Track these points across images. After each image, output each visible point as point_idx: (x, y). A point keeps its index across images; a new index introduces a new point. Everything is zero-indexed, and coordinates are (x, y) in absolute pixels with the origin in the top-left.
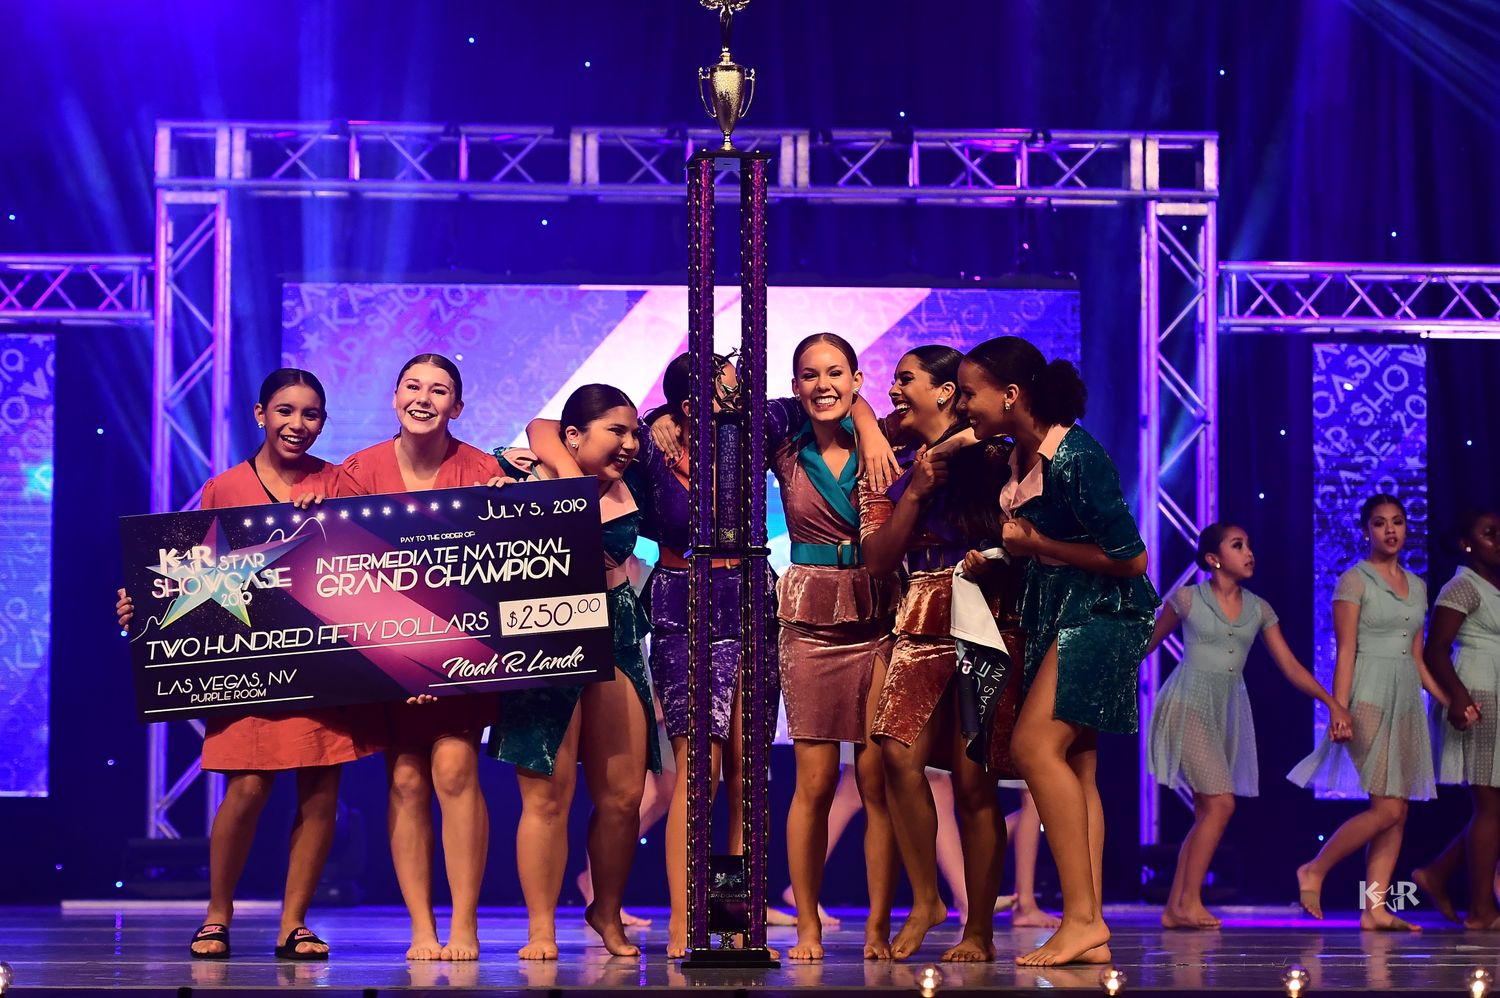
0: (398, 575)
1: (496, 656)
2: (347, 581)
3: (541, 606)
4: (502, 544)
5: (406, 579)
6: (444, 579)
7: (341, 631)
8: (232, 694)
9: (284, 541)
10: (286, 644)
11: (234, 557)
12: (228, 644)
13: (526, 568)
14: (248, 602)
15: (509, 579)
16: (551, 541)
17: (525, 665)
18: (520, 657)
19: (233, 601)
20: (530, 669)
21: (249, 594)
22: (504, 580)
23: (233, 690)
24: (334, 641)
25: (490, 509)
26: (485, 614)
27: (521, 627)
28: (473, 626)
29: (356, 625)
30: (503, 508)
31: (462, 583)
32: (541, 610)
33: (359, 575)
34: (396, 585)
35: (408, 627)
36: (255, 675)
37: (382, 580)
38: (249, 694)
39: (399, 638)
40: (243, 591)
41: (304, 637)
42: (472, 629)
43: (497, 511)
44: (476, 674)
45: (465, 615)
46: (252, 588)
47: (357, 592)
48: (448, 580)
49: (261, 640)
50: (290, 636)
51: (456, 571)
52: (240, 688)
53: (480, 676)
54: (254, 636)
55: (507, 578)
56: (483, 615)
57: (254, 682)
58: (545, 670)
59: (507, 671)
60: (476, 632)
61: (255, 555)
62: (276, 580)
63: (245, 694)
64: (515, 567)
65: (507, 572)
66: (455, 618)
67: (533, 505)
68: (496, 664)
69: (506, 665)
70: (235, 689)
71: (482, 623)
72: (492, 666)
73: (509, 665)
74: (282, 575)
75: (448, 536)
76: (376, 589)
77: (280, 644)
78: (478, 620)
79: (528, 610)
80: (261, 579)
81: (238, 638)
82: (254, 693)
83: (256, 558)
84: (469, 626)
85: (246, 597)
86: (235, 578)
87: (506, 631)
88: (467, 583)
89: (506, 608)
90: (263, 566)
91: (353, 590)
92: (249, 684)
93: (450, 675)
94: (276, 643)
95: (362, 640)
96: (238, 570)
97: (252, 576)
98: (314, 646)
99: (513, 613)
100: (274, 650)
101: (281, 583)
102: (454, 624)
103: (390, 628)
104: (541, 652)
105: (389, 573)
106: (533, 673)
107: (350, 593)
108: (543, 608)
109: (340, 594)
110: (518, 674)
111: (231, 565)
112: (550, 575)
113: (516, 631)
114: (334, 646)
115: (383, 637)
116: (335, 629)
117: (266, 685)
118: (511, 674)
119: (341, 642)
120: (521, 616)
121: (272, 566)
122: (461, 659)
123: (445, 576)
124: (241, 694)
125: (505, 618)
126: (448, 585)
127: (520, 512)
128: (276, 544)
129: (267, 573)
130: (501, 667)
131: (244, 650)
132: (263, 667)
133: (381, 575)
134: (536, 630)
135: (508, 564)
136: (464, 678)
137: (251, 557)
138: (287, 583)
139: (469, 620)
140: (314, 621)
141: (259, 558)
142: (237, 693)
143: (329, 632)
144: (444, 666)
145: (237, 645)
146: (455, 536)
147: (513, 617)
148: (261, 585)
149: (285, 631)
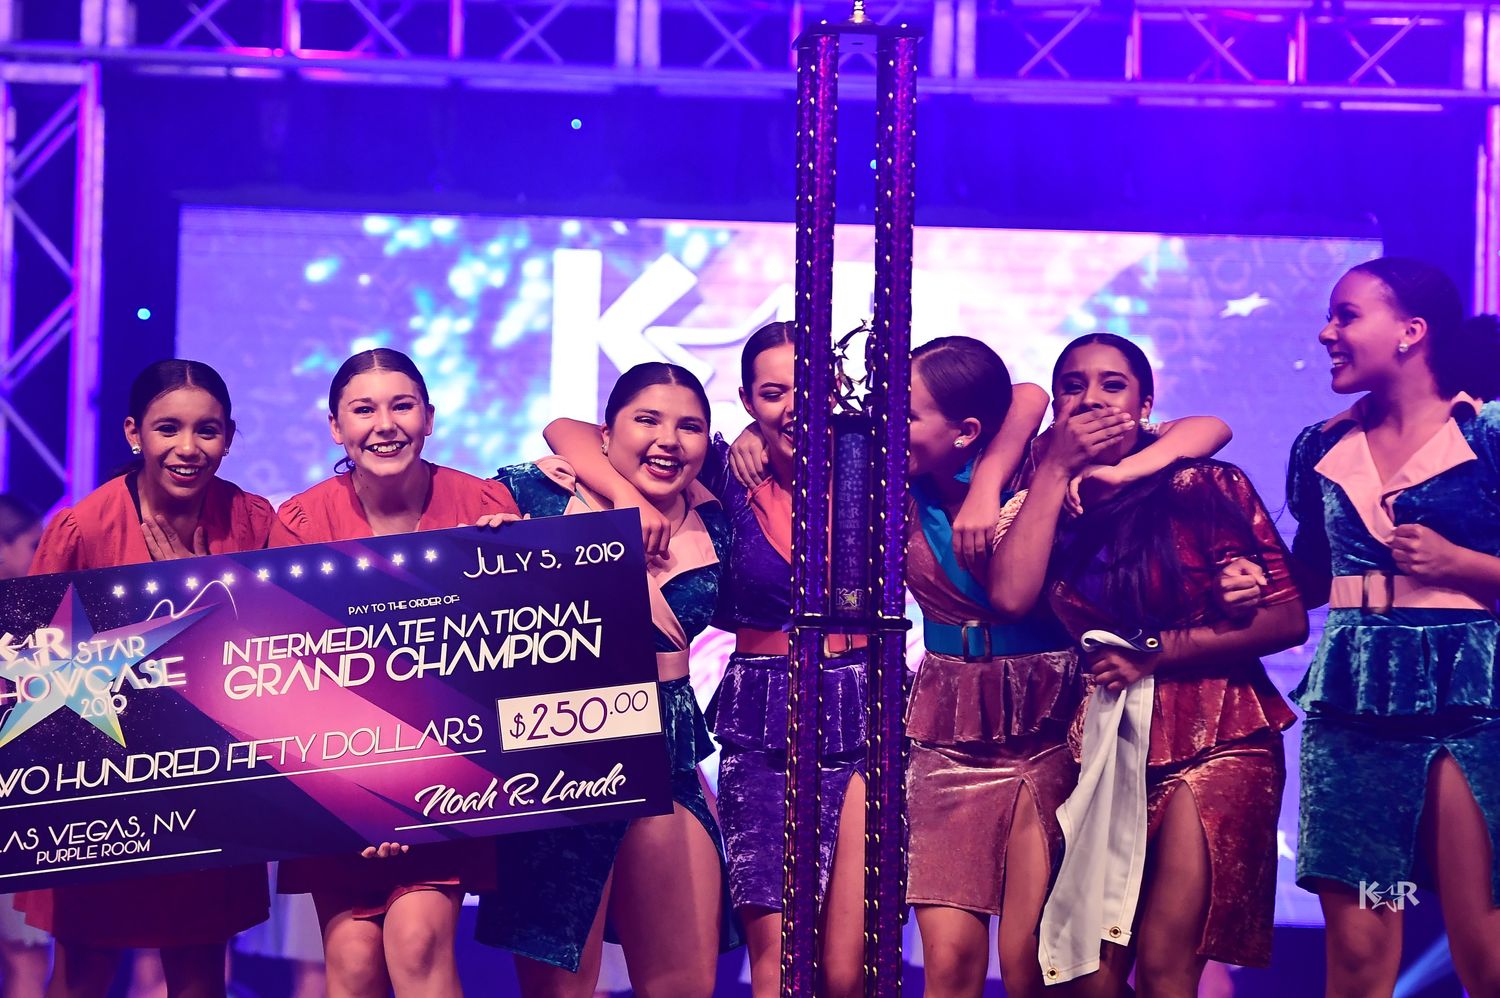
0: (345, 663)
1: (495, 782)
2: (269, 675)
3: (560, 704)
4: (500, 613)
5: (358, 668)
6: (415, 668)
7: (261, 749)
8: (98, 850)
9: (174, 616)
10: (179, 771)
11: (99, 643)
12: (92, 773)
13: (536, 647)
14: (120, 710)
15: (511, 665)
16: (572, 607)
17: (538, 794)
18: (530, 781)
19: (99, 708)
20: (545, 800)
21: (123, 699)
22: (505, 666)
23: (100, 843)
24: (251, 765)
25: (482, 561)
26: (477, 718)
27: (531, 737)
28: (460, 738)
29: (284, 740)
30: (500, 559)
31: (442, 673)
32: (560, 711)
33: (287, 665)
34: (343, 679)
35: (362, 741)
36: (132, 820)
37: (322, 671)
38: (125, 848)
39: (348, 757)
40: (113, 694)
41: (206, 760)
42: (458, 742)
43: (491, 565)
44: (465, 810)
45: (447, 721)
46: (127, 688)
47: (284, 691)
48: (420, 669)
49: (142, 767)
50: (185, 759)
51: (432, 655)
52: (111, 840)
53: (471, 812)
54: (130, 760)
55: (508, 664)
56: (474, 721)
57: (132, 829)
58: (569, 801)
59: (511, 803)
60: (464, 746)
61: (131, 639)
62: (161, 675)
63: (118, 849)
64: (521, 646)
65: (508, 655)
66: (432, 725)
67: (545, 553)
68: (495, 793)
69: (510, 794)
70: (103, 841)
71: (472, 732)
72: (489, 797)
73: (515, 794)
74: (172, 668)
75: (419, 603)
76: (313, 685)
77: (170, 772)
78: (467, 729)
79: (541, 711)
80: (141, 675)
81: (107, 764)
82: (131, 847)
83: (132, 644)
84: (453, 737)
85: (118, 703)
86: (101, 675)
87: (509, 744)
88: (450, 672)
89: (507, 708)
90: (143, 655)
91: (278, 687)
92: (124, 834)
93: (426, 813)
94: (164, 771)
95: (293, 762)
96: (106, 661)
97: (127, 670)
98: (221, 773)
99: (519, 716)
100: (162, 780)
101: (170, 680)
102: (431, 734)
103: (336, 744)
104: (561, 774)
105: (332, 661)
106: (551, 805)
107: (274, 692)
108: (563, 707)
109: (259, 694)
110: (528, 808)
111: (95, 655)
112: (573, 658)
113: (523, 743)
114: (252, 772)
115: (325, 757)
116: (253, 746)
117: (149, 834)
118: (518, 807)
119: (262, 767)
120: (530, 720)
121: (156, 655)
122: (442, 788)
123: (417, 662)
124: (112, 848)
125: (506, 724)
126: (420, 675)
127: (525, 563)
128: (162, 621)
129: (148, 666)
130: (502, 798)
131: (116, 782)
132: (144, 806)
133: (320, 664)
134: (553, 740)
135: (509, 643)
136: (447, 817)
137: (125, 643)
138: (179, 680)
139: (454, 728)
140: (220, 735)
141: (136, 644)
142: (107, 848)
143: (243, 752)
144: (417, 798)
145: (105, 775)
146: (430, 603)
147: (518, 722)
148: (140, 684)
149: (177, 752)
